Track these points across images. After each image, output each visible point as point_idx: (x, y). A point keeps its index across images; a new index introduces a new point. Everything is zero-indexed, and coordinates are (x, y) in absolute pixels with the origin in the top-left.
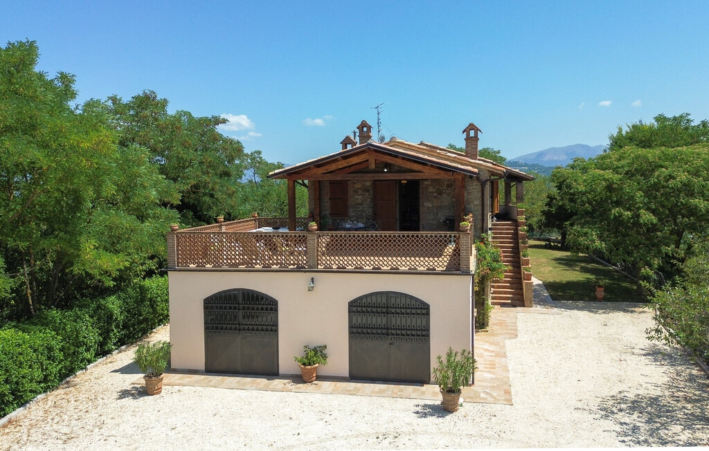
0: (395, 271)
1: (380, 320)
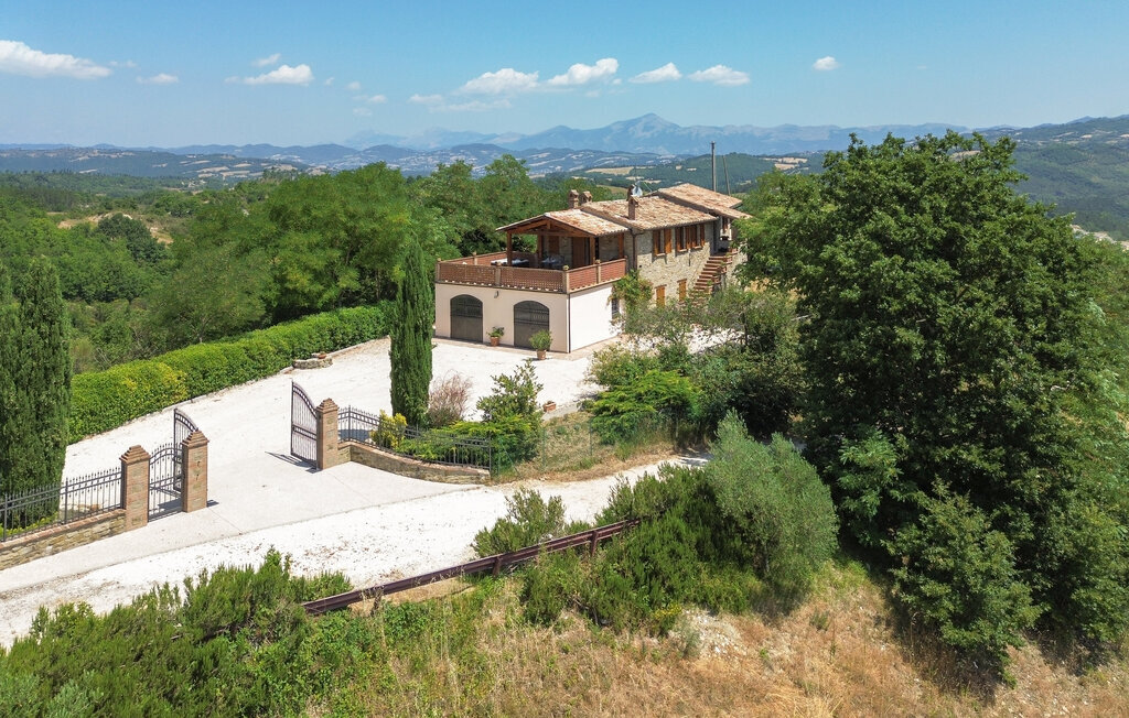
0: (535, 290)
1: (528, 316)
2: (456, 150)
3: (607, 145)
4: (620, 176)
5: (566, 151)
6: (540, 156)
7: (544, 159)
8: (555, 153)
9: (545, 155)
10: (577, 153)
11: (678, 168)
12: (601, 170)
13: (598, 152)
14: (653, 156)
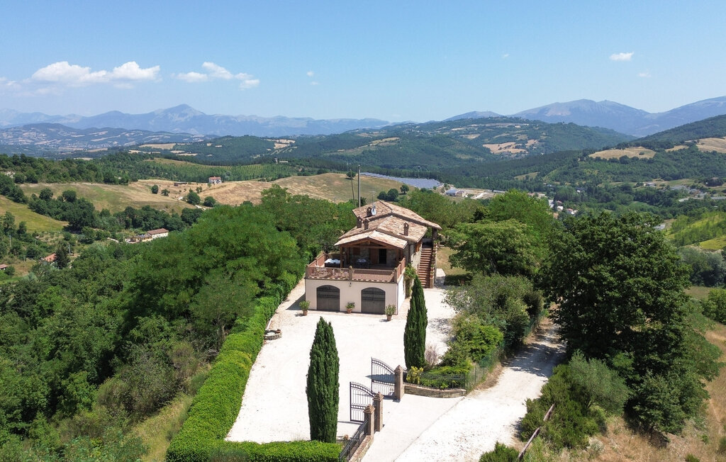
0: (375, 282)
1: (371, 296)
2: (28, 127)
3: (152, 126)
4: (166, 150)
5: (121, 130)
6: (100, 134)
7: (103, 136)
8: (112, 132)
9: (104, 133)
10: (129, 132)
11: (208, 145)
12: (151, 145)
13: (145, 131)
14: (187, 135)
